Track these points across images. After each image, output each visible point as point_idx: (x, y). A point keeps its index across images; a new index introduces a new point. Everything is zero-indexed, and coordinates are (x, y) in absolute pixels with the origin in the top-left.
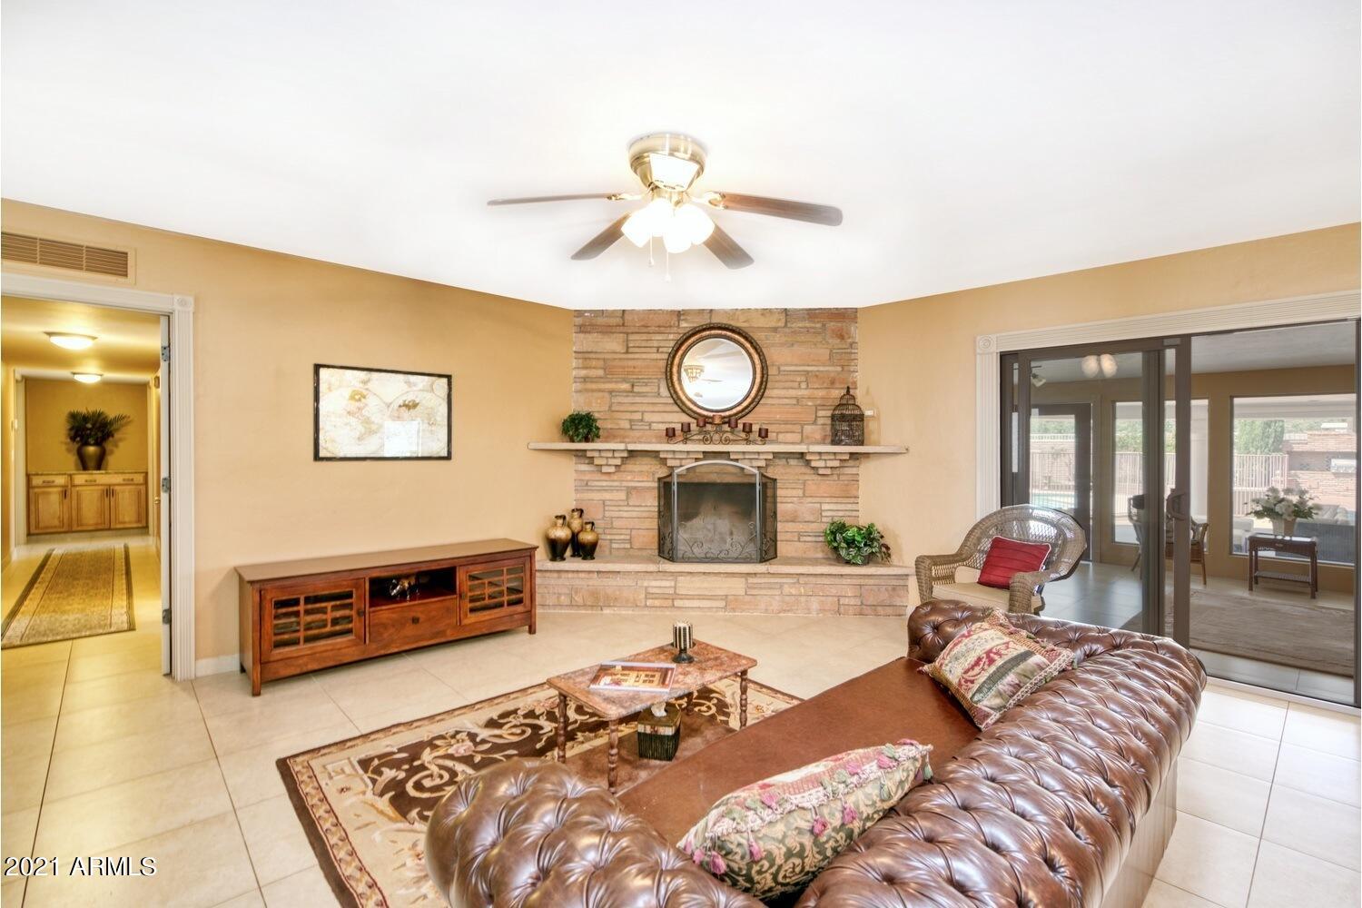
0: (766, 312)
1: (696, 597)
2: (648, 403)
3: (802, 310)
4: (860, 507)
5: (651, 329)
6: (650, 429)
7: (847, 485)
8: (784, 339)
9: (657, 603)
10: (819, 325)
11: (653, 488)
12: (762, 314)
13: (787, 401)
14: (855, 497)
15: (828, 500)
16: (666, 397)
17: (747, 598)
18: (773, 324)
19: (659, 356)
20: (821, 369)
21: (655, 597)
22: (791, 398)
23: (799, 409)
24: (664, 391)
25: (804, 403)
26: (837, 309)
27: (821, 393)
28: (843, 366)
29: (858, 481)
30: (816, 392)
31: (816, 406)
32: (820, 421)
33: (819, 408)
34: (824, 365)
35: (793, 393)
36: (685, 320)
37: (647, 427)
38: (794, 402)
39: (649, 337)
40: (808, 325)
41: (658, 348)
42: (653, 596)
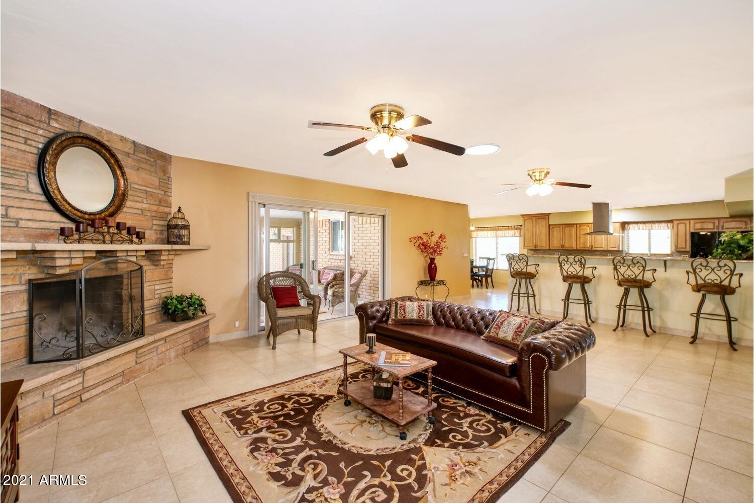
0: (123, 139)
1: (100, 384)
2: (15, 198)
3: (144, 146)
4: (173, 285)
5: (19, 117)
6: (17, 226)
7: (167, 271)
8: (133, 163)
9: (66, 406)
10: (152, 160)
11: (21, 292)
12: (121, 140)
13: (135, 211)
14: (170, 278)
15: (158, 282)
16: (36, 193)
17: (138, 366)
18: (126, 150)
19: (28, 148)
20: (154, 191)
21: (64, 400)
22: (138, 209)
23: (142, 218)
24: (35, 186)
25: (146, 214)
26: (162, 152)
27: (155, 208)
28: (165, 192)
29: (172, 268)
30: (152, 206)
31: (152, 216)
32: (155, 227)
33: (153, 218)
34: (156, 189)
35: (140, 205)
36: (56, 120)
37: (14, 225)
38: (139, 212)
39: (15, 124)
40: (147, 158)
41: (26, 139)
42: (61, 401)
